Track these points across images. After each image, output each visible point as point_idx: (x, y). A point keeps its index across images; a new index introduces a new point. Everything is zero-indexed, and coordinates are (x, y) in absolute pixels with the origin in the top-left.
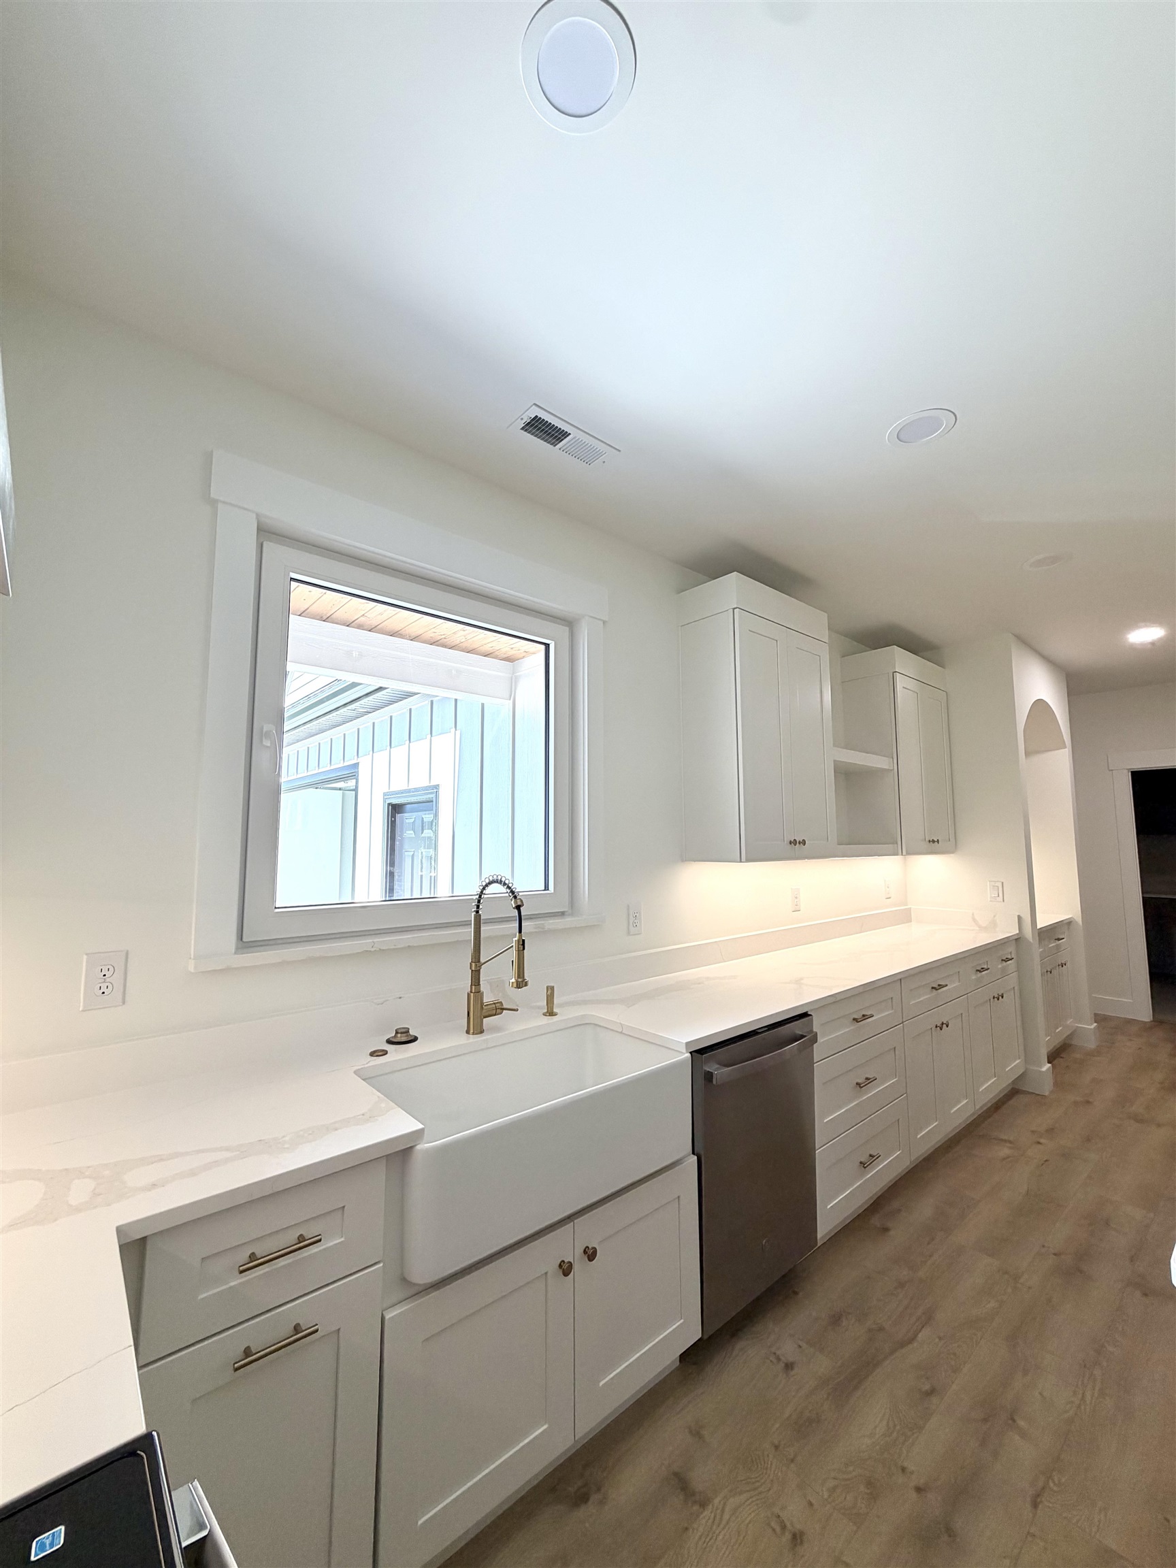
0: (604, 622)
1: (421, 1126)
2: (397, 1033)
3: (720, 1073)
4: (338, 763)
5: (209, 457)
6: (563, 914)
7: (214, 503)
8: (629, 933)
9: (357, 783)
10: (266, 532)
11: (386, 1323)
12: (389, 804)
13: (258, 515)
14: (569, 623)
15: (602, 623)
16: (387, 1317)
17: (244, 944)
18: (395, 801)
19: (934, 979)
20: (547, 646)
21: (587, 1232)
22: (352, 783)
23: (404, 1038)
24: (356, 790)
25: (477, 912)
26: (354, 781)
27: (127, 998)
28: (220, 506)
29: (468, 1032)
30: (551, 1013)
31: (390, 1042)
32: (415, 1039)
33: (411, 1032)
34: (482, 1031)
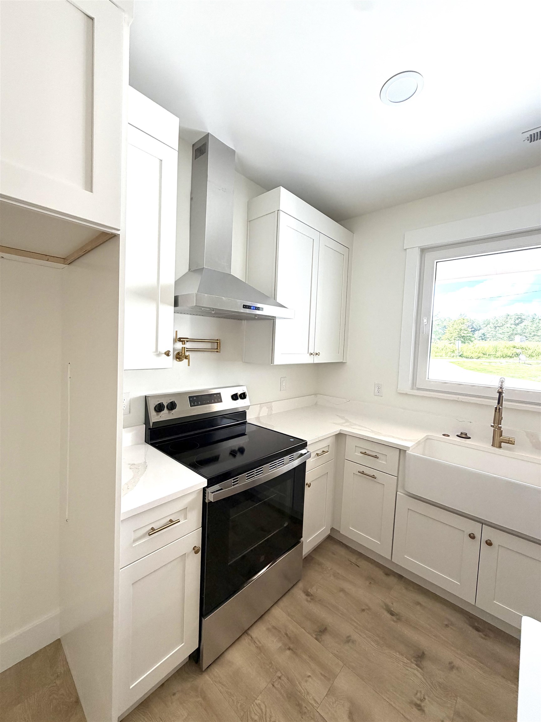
2: (461, 433)
11: (398, 496)
16: (398, 493)
17: (415, 387)
21: (489, 534)
23: (464, 436)
29: (492, 446)
31: (458, 436)
32: (469, 438)
33: (468, 435)
34: (500, 447)
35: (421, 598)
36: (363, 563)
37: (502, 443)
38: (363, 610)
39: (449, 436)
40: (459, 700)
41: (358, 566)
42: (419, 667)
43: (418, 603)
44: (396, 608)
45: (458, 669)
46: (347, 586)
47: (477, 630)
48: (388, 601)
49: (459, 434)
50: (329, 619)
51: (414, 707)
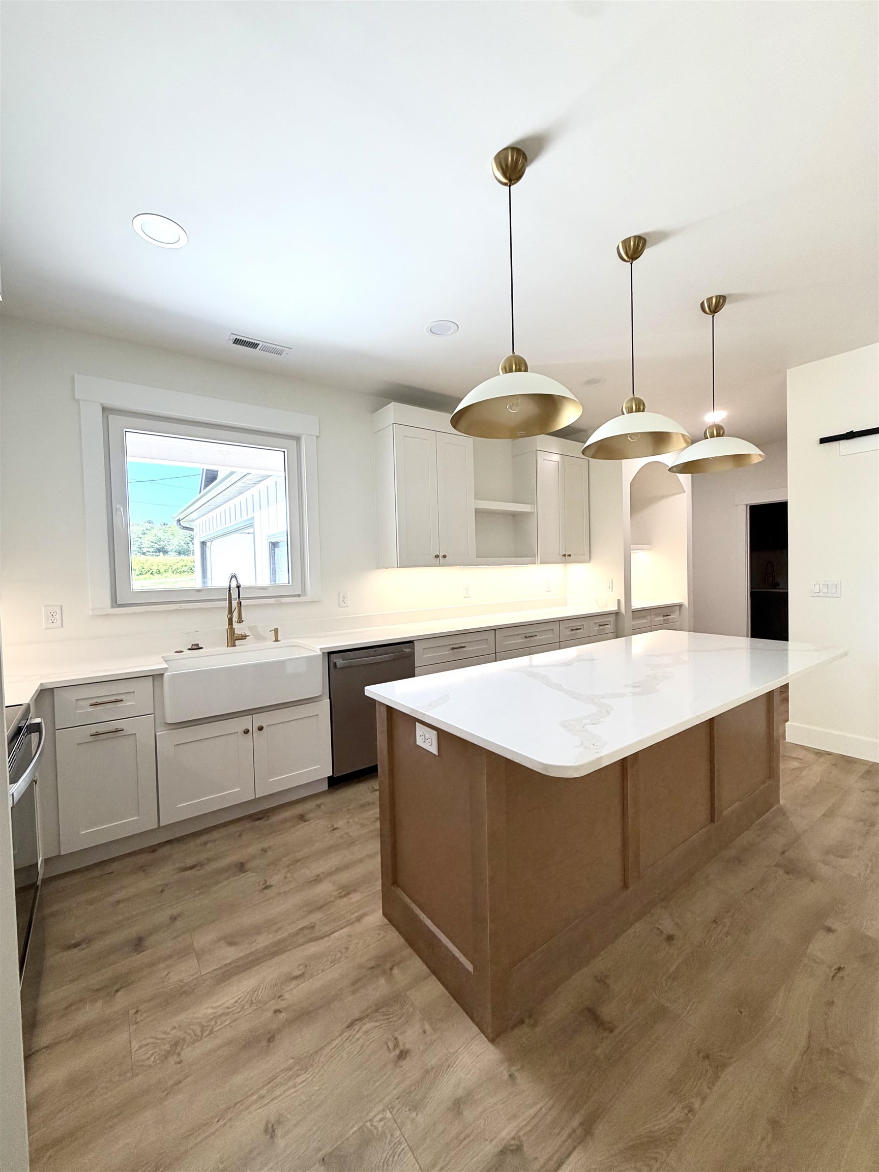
0: (317, 437)
1: (167, 666)
2: (192, 645)
3: (340, 662)
4: (245, 517)
5: (73, 377)
6: (299, 596)
7: (78, 401)
8: (340, 606)
9: (254, 529)
10: (106, 410)
11: (157, 736)
12: (270, 542)
13: (101, 404)
14: (297, 439)
15: (315, 437)
16: (157, 734)
17: (115, 603)
18: (273, 540)
19: (527, 631)
20: (284, 452)
21: (259, 720)
22: (251, 530)
23: (196, 647)
24: (254, 533)
25: (230, 591)
26: (253, 529)
27: (63, 625)
28: (81, 403)
29: (228, 646)
30: (277, 640)
31: (189, 649)
32: (202, 648)
33: (200, 646)
34: (235, 646)
35: (204, 838)
36: (115, 866)
37: (236, 641)
38: (162, 891)
39: (183, 652)
40: (284, 859)
41: (112, 873)
42: (246, 872)
43: (206, 843)
44: (190, 862)
45: (269, 848)
46: (120, 895)
47: (260, 819)
48: (177, 865)
49: (190, 647)
50: (132, 932)
51: (264, 891)
